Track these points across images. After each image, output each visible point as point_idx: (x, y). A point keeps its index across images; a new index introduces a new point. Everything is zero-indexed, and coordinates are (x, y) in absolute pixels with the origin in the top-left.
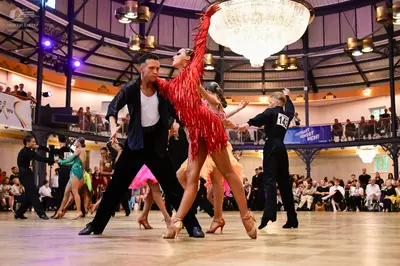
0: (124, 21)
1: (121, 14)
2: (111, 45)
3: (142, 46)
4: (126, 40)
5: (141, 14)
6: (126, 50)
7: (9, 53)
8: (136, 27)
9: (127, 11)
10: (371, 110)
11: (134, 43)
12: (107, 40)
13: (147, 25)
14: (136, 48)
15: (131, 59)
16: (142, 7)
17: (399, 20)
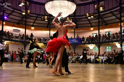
0: (20, 5)
2: (16, 12)
3: (26, 13)
4: (21, 11)
6: (21, 14)
8: (24, 7)
9: (21, 3)
10: (93, 34)
11: (23, 12)
12: (15, 10)
13: (27, 8)
14: (24, 14)
15: (22, 17)
16: (26, 2)
17: (101, 9)
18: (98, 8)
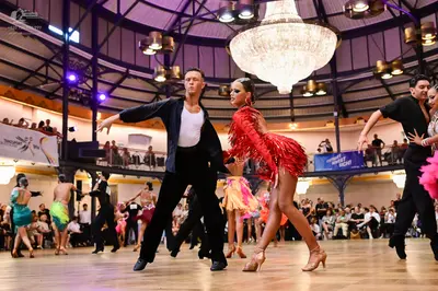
0: (149, 52)
1: (145, 46)
2: (136, 77)
3: (167, 77)
4: (151, 72)
5: (165, 43)
6: (151, 82)
7: (35, 89)
8: (161, 58)
9: (152, 42)
11: (159, 74)
12: (132, 72)
13: (171, 60)
14: (161, 79)
15: (156, 90)
16: (167, 38)
17: (429, 41)
18: (418, 39)
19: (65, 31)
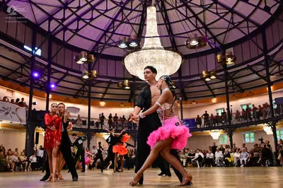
0: (80, 62)
1: (78, 59)
2: (72, 75)
4: (81, 73)
5: (89, 58)
6: (81, 78)
7: (14, 80)
8: (86, 66)
9: (81, 57)
10: (217, 110)
11: (85, 74)
12: (70, 72)
13: (92, 65)
14: (86, 77)
15: (83, 83)
16: (90, 55)
17: (229, 61)
18: (224, 60)
19: (33, 48)
